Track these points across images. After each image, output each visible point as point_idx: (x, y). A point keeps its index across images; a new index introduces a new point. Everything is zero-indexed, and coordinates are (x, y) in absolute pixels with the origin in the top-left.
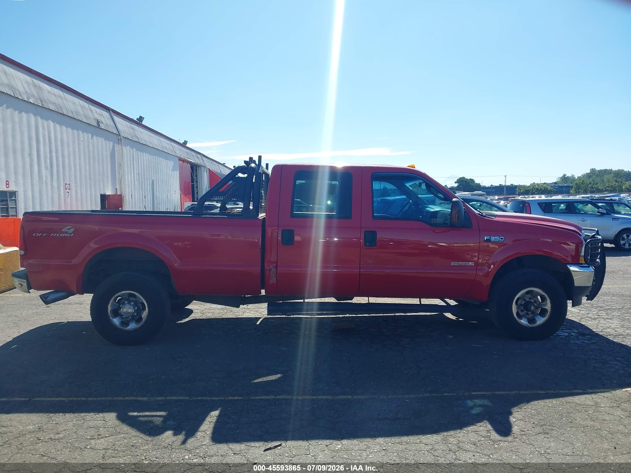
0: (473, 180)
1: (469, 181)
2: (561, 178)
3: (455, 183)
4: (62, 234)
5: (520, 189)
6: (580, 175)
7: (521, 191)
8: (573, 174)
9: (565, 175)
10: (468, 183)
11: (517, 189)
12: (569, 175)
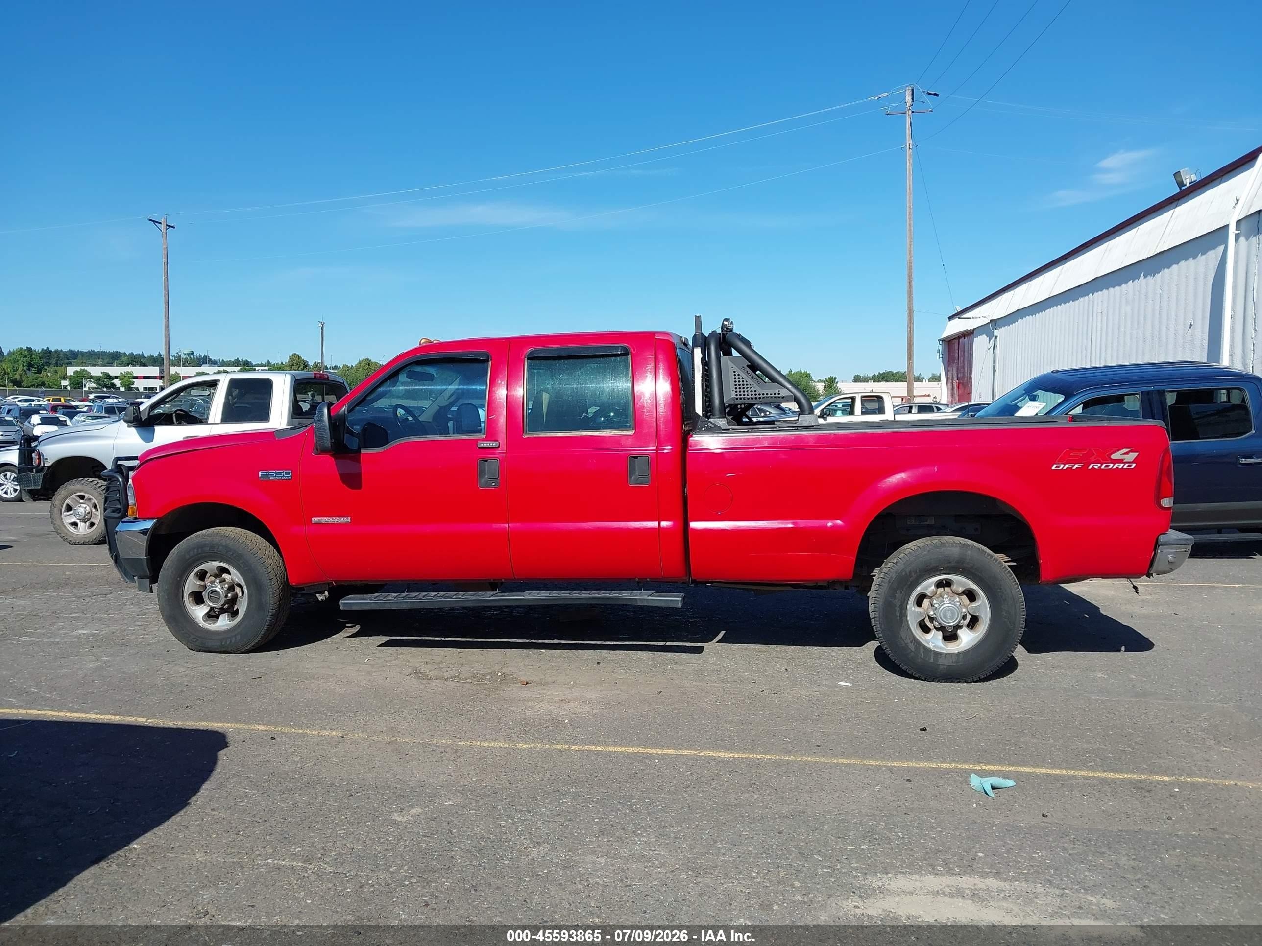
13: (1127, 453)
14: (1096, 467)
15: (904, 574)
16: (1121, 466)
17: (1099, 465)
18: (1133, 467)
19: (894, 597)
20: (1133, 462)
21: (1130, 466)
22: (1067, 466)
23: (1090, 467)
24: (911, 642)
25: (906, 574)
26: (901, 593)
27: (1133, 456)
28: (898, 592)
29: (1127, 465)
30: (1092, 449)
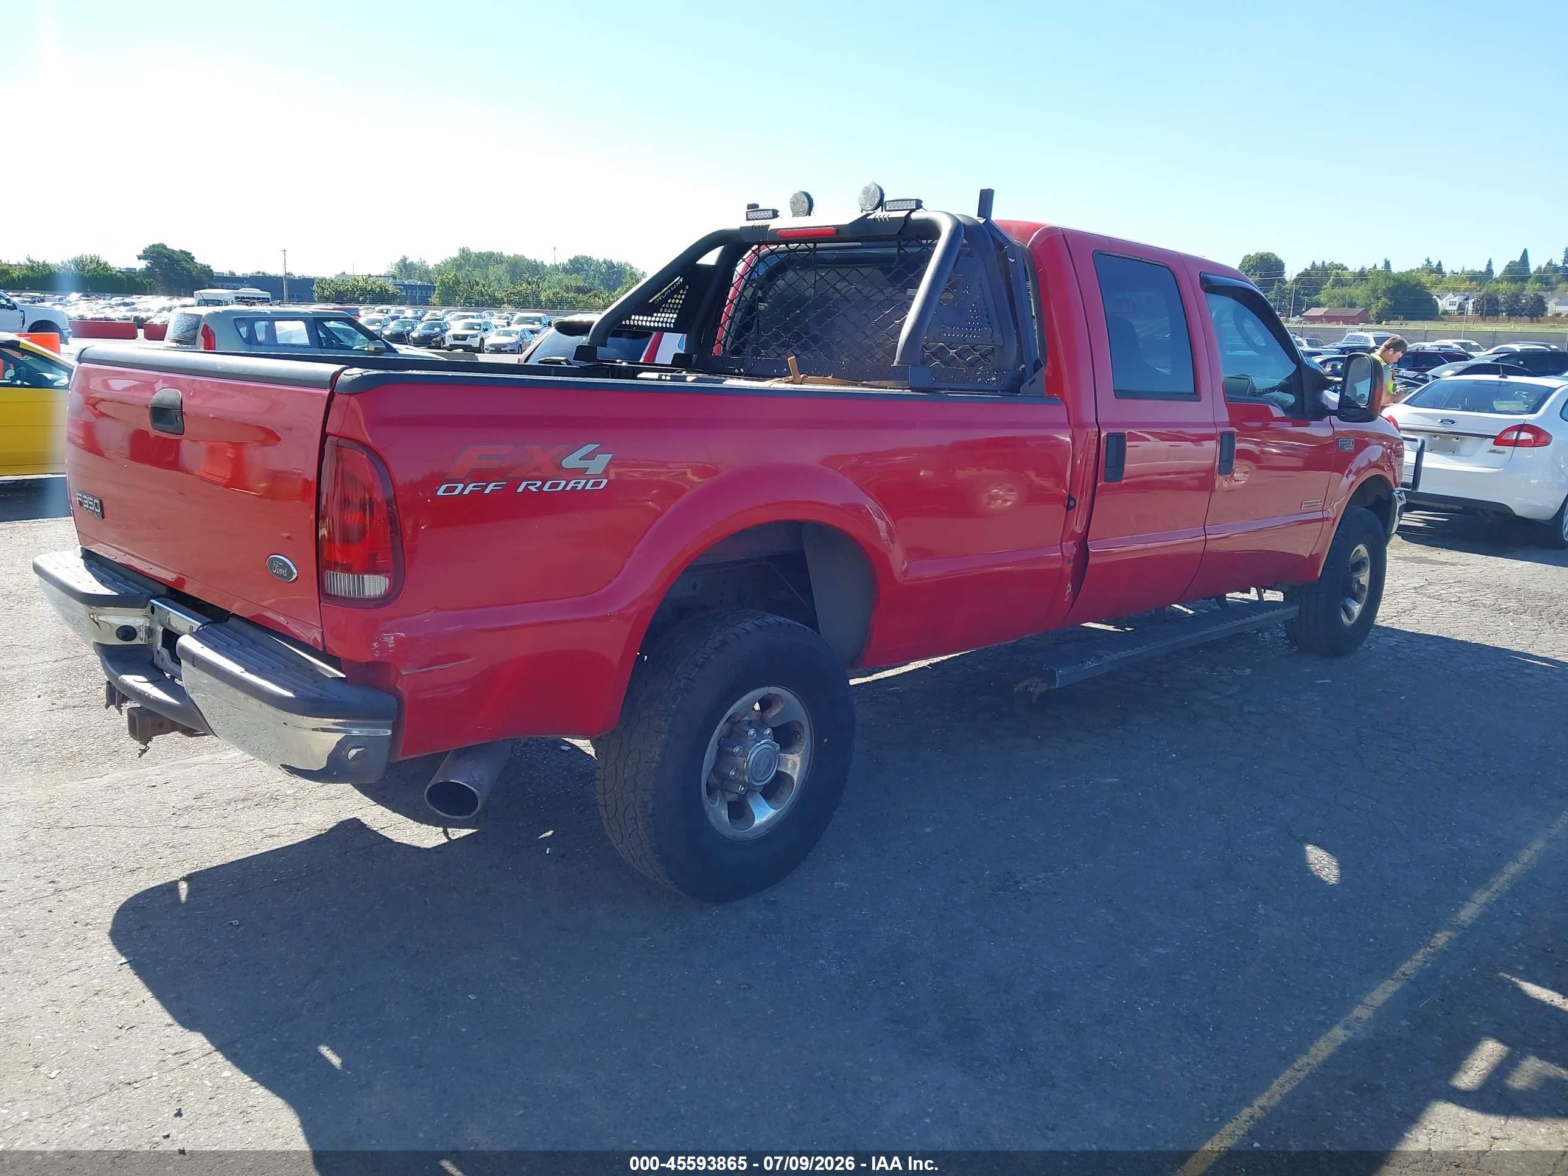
0: (190, 254)
1: (178, 257)
2: (397, 264)
3: (139, 258)
4: (563, 483)
5: (323, 288)
6: (438, 262)
7: (326, 291)
8: (424, 258)
9: (404, 259)
10: (177, 262)
11: (315, 287)
12: (413, 258)
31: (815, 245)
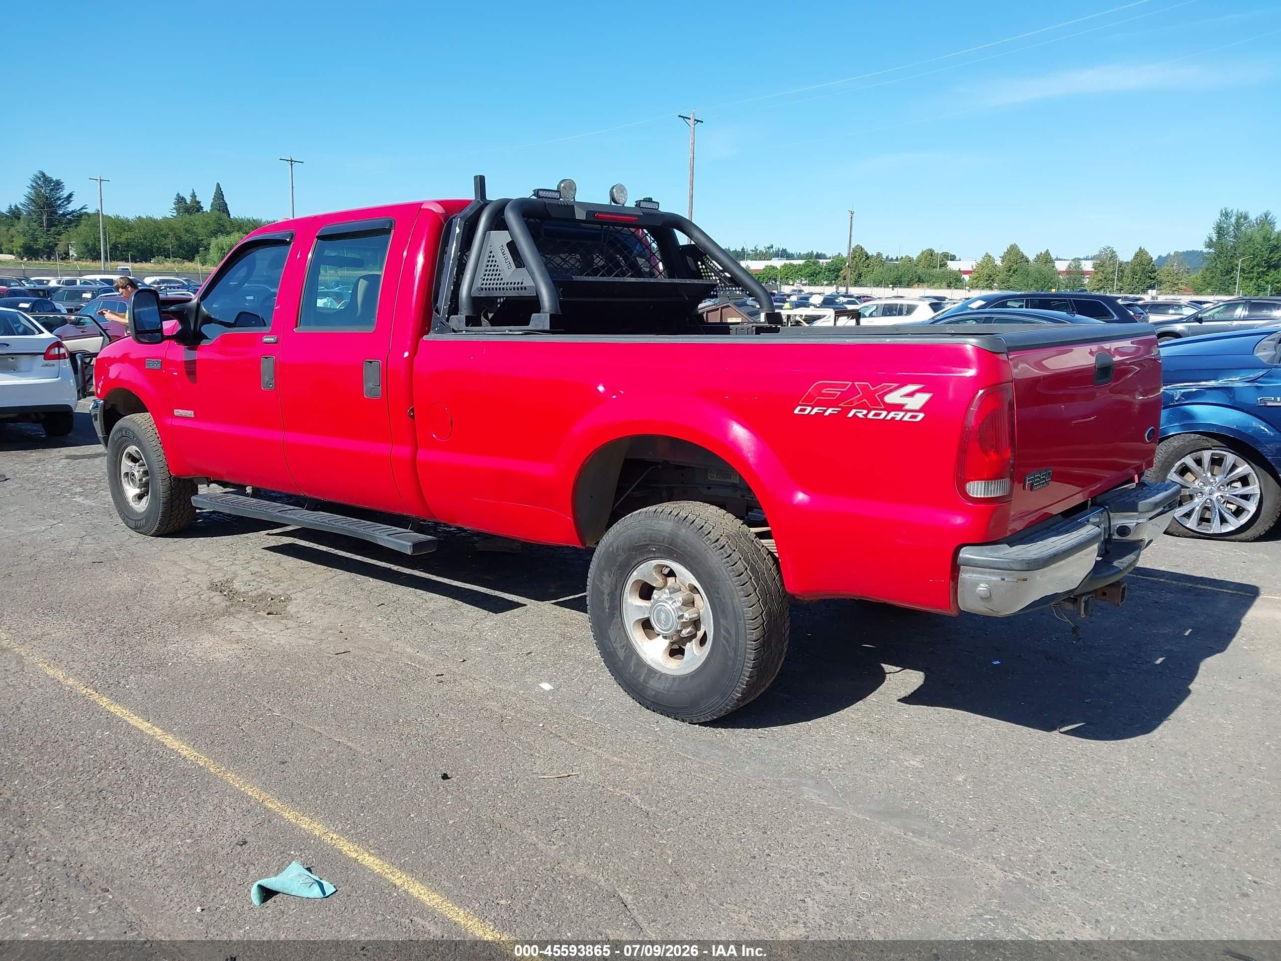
13: (911, 394)
14: (860, 415)
15: (611, 549)
16: (899, 416)
17: (865, 412)
18: (918, 419)
19: (601, 581)
20: (920, 411)
21: (915, 417)
22: (815, 410)
23: (850, 415)
24: (622, 647)
25: (613, 551)
26: (610, 576)
27: (922, 398)
28: (606, 574)
29: (909, 414)
30: (856, 383)
31: (602, 226)
